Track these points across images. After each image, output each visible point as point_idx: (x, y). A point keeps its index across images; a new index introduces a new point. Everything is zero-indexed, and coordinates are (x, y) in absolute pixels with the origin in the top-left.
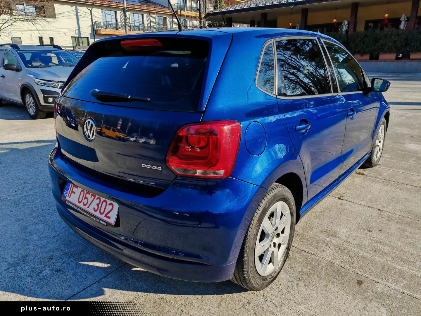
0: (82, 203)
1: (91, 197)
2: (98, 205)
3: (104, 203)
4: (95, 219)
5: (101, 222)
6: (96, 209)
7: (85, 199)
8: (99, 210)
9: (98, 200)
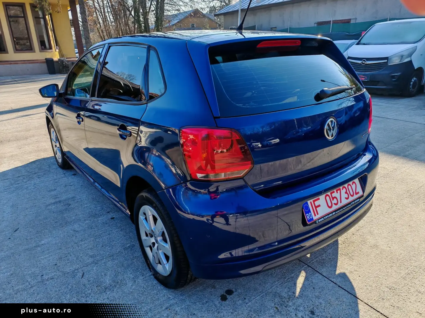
0: (333, 205)
1: (337, 193)
2: (346, 193)
3: (349, 187)
4: (350, 205)
5: (355, 202)
6: (347, 197)
7: (333, 200)
8: (350, 196)
9: (344, 189)
